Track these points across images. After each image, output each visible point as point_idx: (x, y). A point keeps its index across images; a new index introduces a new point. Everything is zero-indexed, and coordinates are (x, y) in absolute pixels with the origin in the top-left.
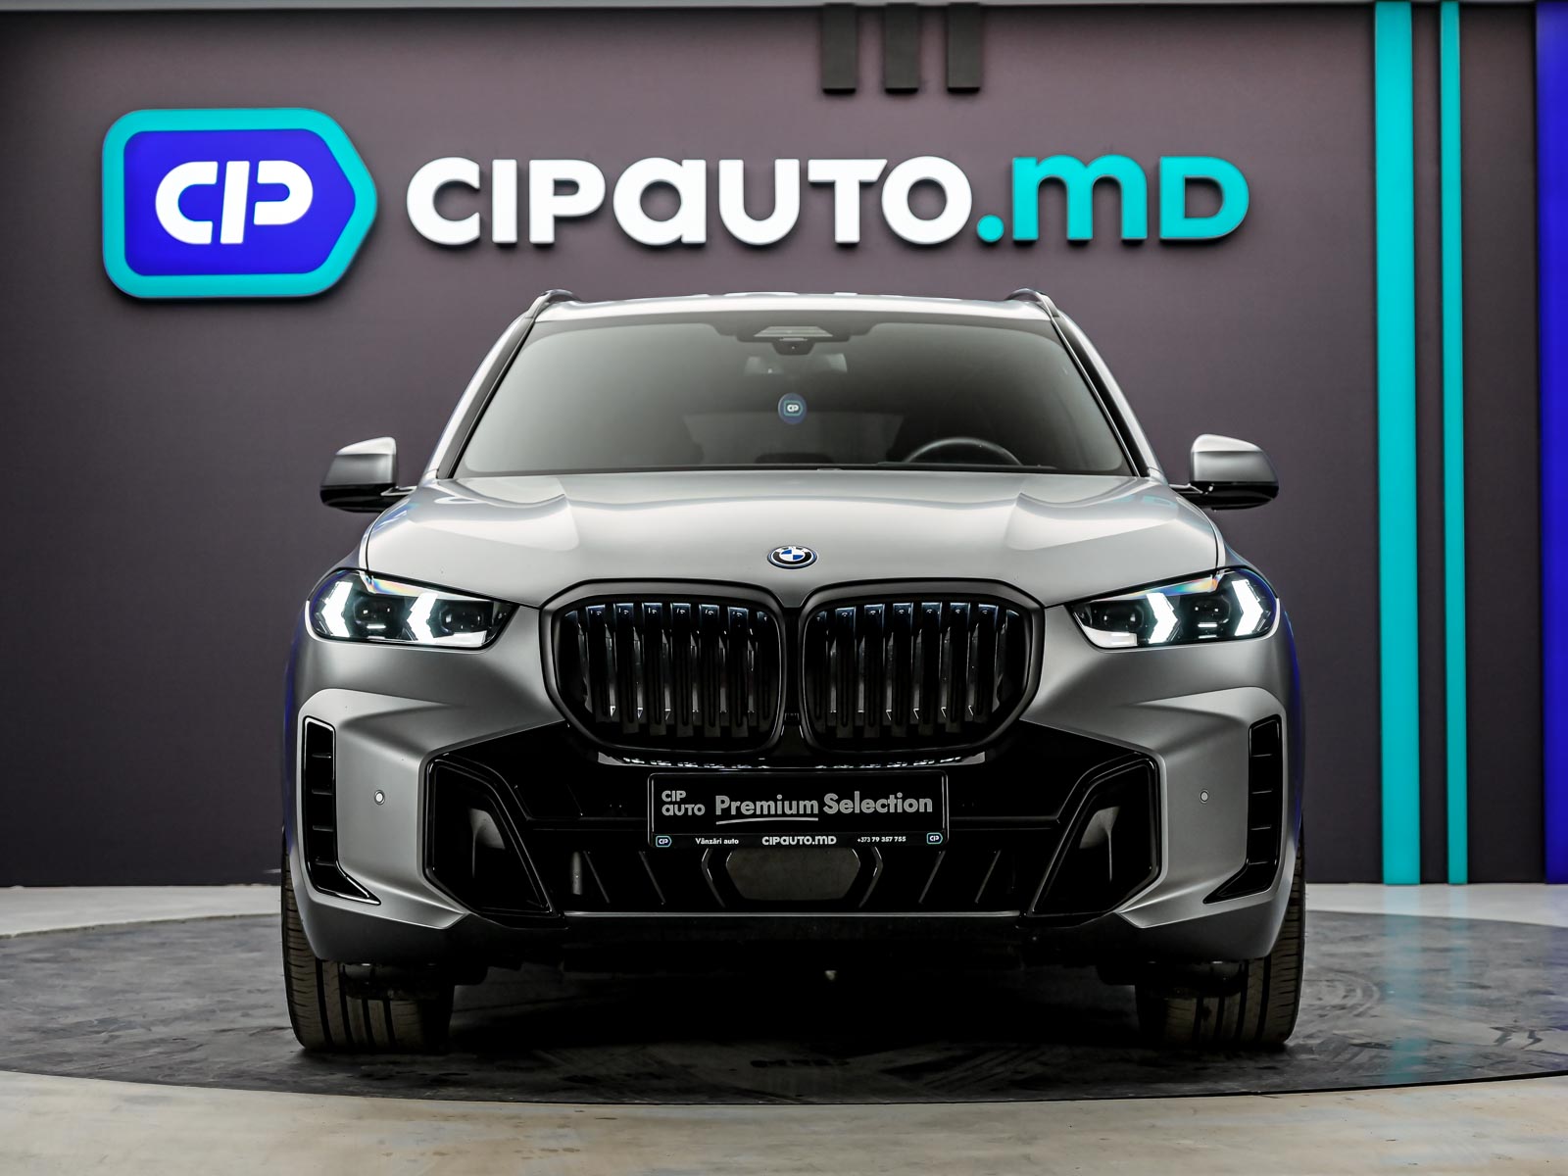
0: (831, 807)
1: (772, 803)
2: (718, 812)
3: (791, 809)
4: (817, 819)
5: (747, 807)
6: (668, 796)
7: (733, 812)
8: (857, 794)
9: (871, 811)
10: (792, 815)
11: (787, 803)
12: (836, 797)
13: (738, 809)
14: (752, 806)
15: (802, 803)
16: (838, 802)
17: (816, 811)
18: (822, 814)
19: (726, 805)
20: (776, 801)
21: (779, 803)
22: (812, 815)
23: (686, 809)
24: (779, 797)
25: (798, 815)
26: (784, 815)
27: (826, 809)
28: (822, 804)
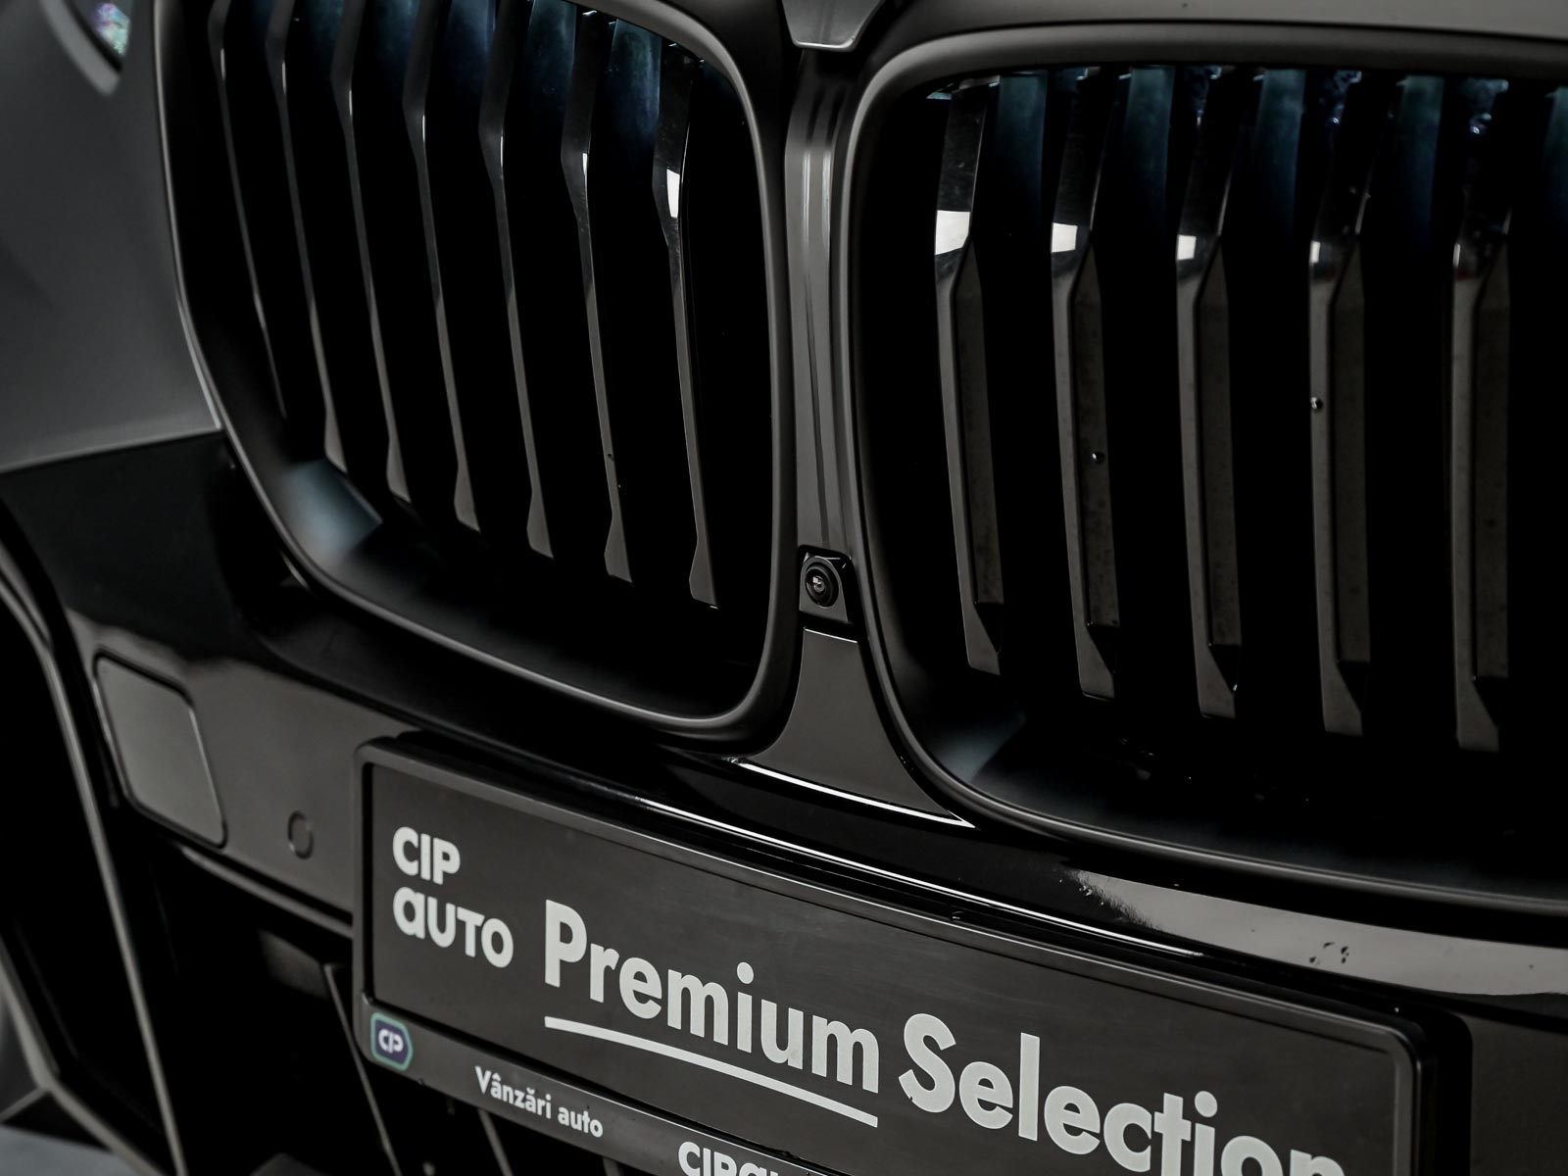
0: (927, 1082)
1: (717, 991)
2: (553, 978)
3: (782, 1043)
4: (872, 1121)
5: (638, 979)
6: (412, 852)
7: (597, 993)
8: (1030, 1046)
9: (1083, 1146)
10: (782, 1072)
11: (769, 1009)
12: (946, 1039)
13: (612, 977)
14: (653, 987)
15: (822, 1027)
16: (955, 1061)
17: (871, 1083)
18: (889, 1101)
19: (574, 952)
20: (733, 988)
21: (745, 1001)
22: (853, 1094)
23: (461, 926)
24: (745, 973)
25: (802, 1077)
26: (756, 1060)
27: (908, 1081)
28: (895, 1059)
